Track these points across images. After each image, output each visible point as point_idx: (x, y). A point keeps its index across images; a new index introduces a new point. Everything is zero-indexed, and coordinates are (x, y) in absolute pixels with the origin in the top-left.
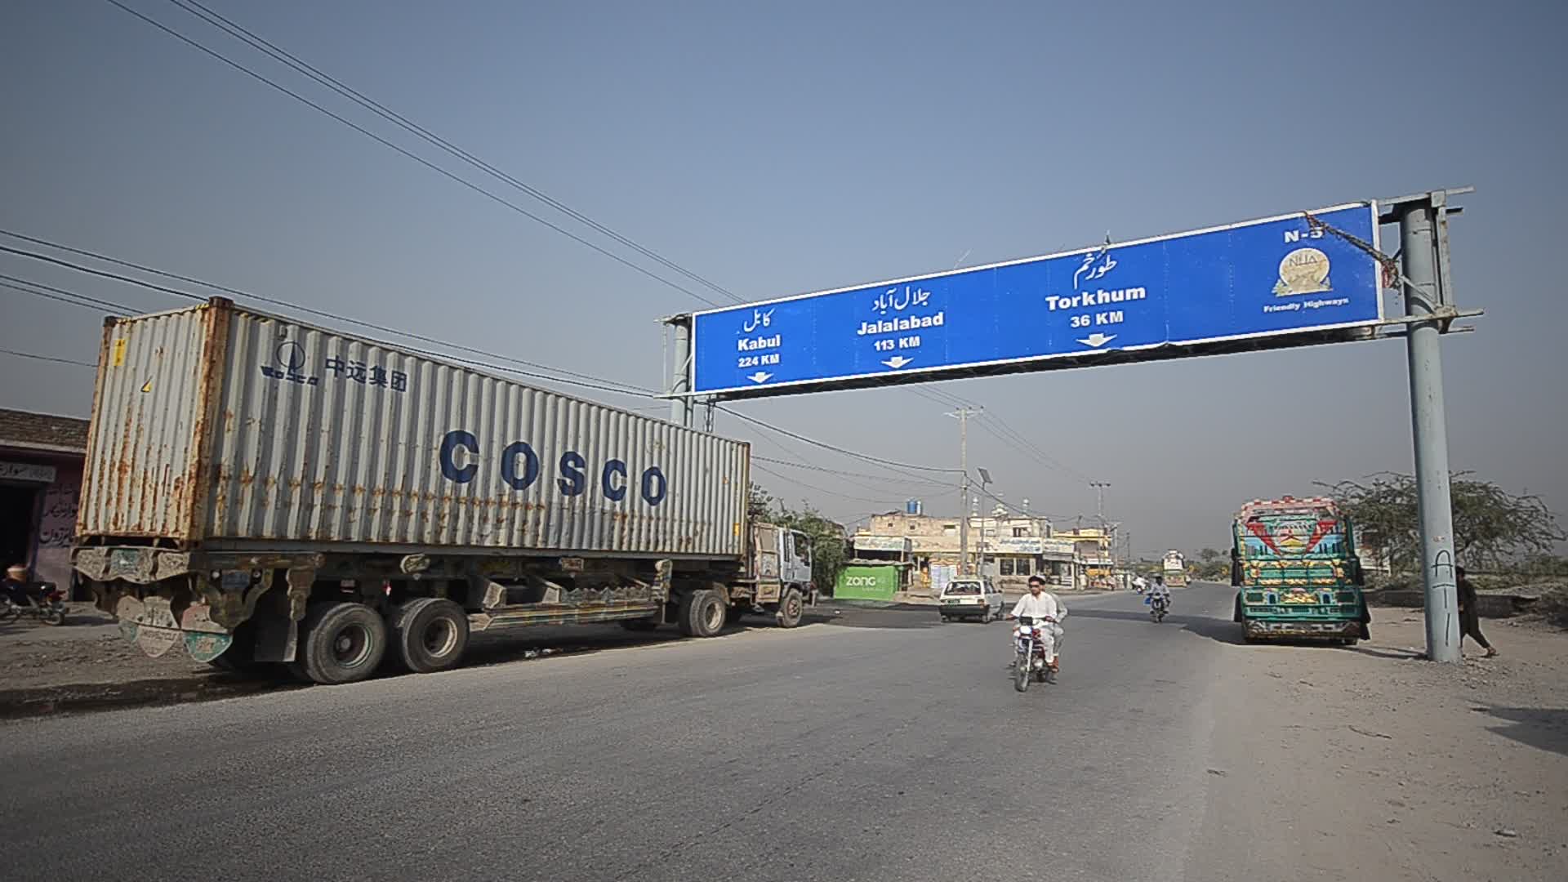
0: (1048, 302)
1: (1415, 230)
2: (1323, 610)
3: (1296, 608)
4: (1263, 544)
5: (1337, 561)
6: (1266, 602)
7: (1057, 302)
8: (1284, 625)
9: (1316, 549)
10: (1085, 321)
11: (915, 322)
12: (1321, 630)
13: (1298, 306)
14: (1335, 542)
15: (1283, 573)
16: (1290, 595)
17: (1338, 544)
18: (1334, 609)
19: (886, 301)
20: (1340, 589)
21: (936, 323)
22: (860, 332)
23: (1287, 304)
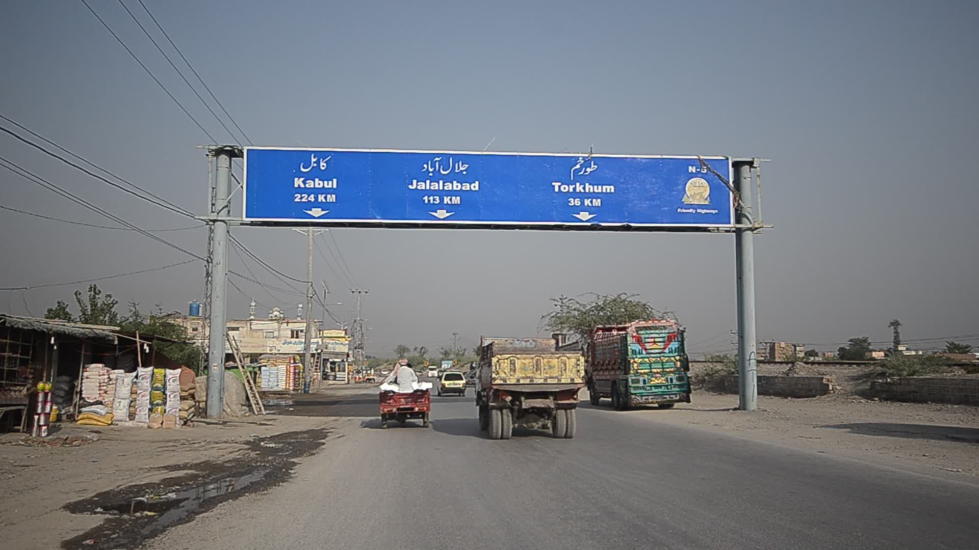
0: (554, 186)
1: (745, 176)
2: (669, 387)
3: (656, 387)
4: (640, 348)
5: (678, 358)
6: (641, 384)
7: (559, 187)
8: (650, 397)
9: (667, 351)
10: (577, 202)
11: (456, 186)
12: (668, 399)
13: (694, 211)
14: (677, 346)
15: (650, 366)
16: (653, 379)
17: (678, 348)
18: (675, 386)
19: (433, 166)
20: (679, 374)
21: (473, 189)
22: (410, 187)
23: (689, 209)
